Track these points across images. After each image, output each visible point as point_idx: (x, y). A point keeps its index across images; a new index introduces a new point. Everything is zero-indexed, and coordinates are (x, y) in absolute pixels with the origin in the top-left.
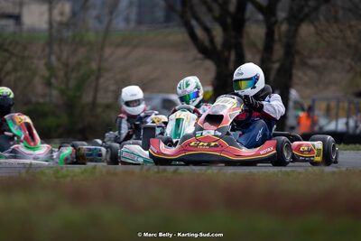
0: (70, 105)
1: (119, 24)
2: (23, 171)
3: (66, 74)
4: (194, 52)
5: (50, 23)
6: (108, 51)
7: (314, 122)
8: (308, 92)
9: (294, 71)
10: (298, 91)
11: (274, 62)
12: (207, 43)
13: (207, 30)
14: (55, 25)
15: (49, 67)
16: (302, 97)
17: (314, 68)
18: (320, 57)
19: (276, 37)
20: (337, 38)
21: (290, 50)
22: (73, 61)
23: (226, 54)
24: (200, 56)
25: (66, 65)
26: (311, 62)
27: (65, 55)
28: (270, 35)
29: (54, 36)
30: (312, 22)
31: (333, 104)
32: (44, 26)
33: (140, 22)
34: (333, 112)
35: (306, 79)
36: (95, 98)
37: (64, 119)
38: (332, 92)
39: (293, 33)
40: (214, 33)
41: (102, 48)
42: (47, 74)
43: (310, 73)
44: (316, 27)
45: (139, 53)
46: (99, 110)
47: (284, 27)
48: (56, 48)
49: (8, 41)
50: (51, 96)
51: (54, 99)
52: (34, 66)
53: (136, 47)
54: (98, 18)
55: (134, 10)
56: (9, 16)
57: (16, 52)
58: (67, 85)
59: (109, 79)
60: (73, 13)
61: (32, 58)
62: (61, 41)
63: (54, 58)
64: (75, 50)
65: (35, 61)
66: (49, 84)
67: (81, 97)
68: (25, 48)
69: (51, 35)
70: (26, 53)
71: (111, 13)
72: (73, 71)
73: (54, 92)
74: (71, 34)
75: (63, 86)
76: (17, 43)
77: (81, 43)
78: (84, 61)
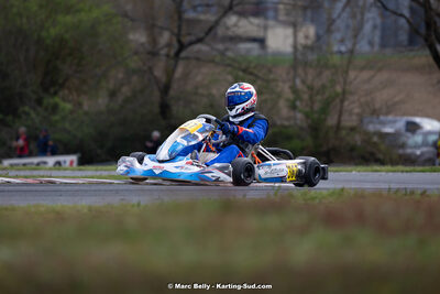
0: (315, 128)
1: (363, 47)
2: (272, 193)
3: (311, 98)
5: (295, 47)
6: (352, 74)
14: (300, 47)
15: (294, 90)
22: (318, 84)
25: (311, 88)
27: (310, 78)
29: (298, 60)
32: (289, 49)
33: (384, 45)
36: (339, 122)
37: (309, 141)
41: (347, 72)
42: (291, 96)
45: (384, 76)
46: (343, 133)
48: (300, 71)
49: (252, 65)
50: (295, 119)
51: (299, 122)
52: (279, 89)
53: (380, 70)
54: (342, 41)
55: (378, 33)
56: (254, 40)
57: (260, 75)
58: (312, 108)
59: (353, 102)
60: (318, 37)
61: (277, 80)
62: (306, 64)
63: (298, 82)
64: (320, 74)
65: (280, 84)
66: (293, 107)
67: (325, 120)
68: (270, 71)
69: (295, 59)
70: (272, 76)
71: (356, 36)
72: (317, 94)
73: (299, 115)
74: (315, 57)
75: (308, 109)
76: (262, 67)
77: (326, 66)
78: (329, 85)
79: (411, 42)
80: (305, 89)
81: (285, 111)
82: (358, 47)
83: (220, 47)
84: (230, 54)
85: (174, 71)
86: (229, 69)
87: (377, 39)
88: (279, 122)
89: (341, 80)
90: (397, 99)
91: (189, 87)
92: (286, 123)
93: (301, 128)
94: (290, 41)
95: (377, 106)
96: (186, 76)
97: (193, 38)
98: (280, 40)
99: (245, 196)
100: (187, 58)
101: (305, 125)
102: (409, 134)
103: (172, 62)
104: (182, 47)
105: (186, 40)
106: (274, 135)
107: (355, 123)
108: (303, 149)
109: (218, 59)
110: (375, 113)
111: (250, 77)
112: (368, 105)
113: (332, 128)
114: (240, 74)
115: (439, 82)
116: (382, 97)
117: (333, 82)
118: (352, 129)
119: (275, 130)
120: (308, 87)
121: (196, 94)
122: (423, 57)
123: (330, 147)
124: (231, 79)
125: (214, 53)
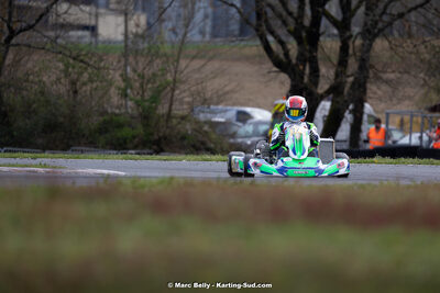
0: (146, 117)
1: (194, 36)
2: (101, 181)
3: (142, 86)
4: (269, 65)
5: (126, 35)
6: (183, 63)
8: (382, 106)
9: (368, 85)
10: (372, 105)
11: (348, 76)
12: (282, 56)
13: (281, 43)
14: (131, 36)
15: (125, 78)
16: (375, 110)
17: (388, 82)
18: (393, 72)
19: (351, 51)
20: (411, 53)
21: (364, 65)
22: (148, 73)
23: (301, 67)
24: (275, 69)
25: (142, 76)
26: (385, 76)
27: (141, 66)
28: (344, 49)
29: (129, 48)
30: (386, 37)
31: (407, 118)
32: (120, 38)
33: (214, 35)
34: (407, 126)
35: (379, 93)
36: (170, 110)
37: (140, 130)
38: (406, 106)
39: (368, 48)
40: (289, 47)
41: (178, 61)
42: (123, 85)
43: (384, 87)
44: (390, 42)
45: (216, 64)
46: (174, 121)
47: (358, 42)
48: (131, 59)
49: (84, 53)
50: (126, 104)
51: (130, 110)
52: (110, 77)
53: (211, 59)
54: (173, 30)
55: (209, 23)
56: (86, 28)
57: (92, 63)
58: (143, 96)
59: (184, 91)
60: (149, 25)
61: (108, 68)
62: (137, 53)
63: (129, 69)
64: (151, 62)
65: (111, 72)
66: (125, 95)
67: (156, 108)
68: (101, 60)
69: (126, 46)
70: (102, 64)
71: (187, 26)
72: (148, 81)
73: (130, 103)
74: (146, 45)
75: (139, 97)
76: (93, 55)
77: (157, 55)
78: (160, 73)
79: (242, 32)
80: (136, 77)
81: (115, 99)
82: (188, 35)
83: (52, 34)
84: (60, 41)
85: (4, 58)
86: (60, 56)
87: (208, 29)
88: (109, 111)
89: (173, 69)
90: (227, 89)
91: (19, 74)
92: (117, 111)
93: (132, 117)
94: (121, 29)
95: (208, 95)
96: (16, 63)
97: (24, 25)
98: (111, 28)
99: (74, 183)
100: (17, 45)
101: (135, 113)
102: (240, 124)
103: (3, 48)
104: (13, 34)
105: (16, 27)
106: (105, 122)
107: (185, 113)
108: (134, 137)
109: (48, 46)
110: (206, 102)
111: (81, 64)
112: (199, 93)
113: (163, 115)
114: (71, 61)
115: (269, 72)
116: (212, 86)
117: (164, 71)
118: (183, 118)
119: (106, 117)
120: (139, 76)
121: (27, 81)
122: (254, 47)
123: (161, 134)
124: (61, 65)
125: (45, 40)
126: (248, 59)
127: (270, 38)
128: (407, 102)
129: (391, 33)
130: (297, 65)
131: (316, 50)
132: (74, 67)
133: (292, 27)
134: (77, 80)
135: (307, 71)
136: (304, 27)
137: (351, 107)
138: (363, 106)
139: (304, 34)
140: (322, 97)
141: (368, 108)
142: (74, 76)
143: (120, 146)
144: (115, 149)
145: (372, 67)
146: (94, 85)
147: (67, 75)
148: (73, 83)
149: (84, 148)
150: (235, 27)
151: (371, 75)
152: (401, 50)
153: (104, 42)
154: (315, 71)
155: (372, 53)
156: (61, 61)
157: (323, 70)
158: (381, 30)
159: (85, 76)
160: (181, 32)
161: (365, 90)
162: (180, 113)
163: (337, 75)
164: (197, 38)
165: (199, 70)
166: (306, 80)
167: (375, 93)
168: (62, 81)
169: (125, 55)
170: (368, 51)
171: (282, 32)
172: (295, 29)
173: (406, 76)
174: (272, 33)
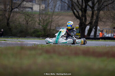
0: (44, 29)
1: (56, 10)
2: (33, 45)
3: (43, 22)
4: (74, 17)
6: (54, 17)
7: (103, 35)
8: (102, 27)
9: (99, 22)
10: (99, 27)
11: (94, 20)
12: (78, 15)
13: (78, 12)
14: (41, 10)
15: (39, 20)
16: (100, 28)
17: (103, 21)
18: (105, 19)
19: (94, 14)
20: (109, 14)
21: (98, 17)
22: (45, 19)
23: (82, 18)
24: (76, 18)
25: (44, 20)
26: (103, 20)
27: (43, 17)
28: (93, 13)
29: (41, 13)
31: (108, 30)
32: (38, 10)
33: (61, 10)
34: (108, 32)
35: (101, 24)
36: (50, 28)
37: (43, 33)
39: (98, 13)
40: (79, 13)
41: (52, 16)
42: (39, 22)
43: (102, 23)
44: (104, 12)
45: (61, 17)
46: (51, 31)
47: (96, 12)
48: (41, 16)
49: (30, 14)
50: (40, 27)
51: (40, 28)
52: (36, 20)
53: (60, 16)
54: (51, 9)
55: (60, 7)
56: (30, 8)
57: (31, 16)
58: (44, 24)
59: (54, 23)
60: (46, 7)
61: (35, 18)
62: (42, 14)
63: (40, 18)
64: (46, 16)
65: (36, 19)
66: (39, 24)
67: (47, 27)
68: (34, 16)
69: (40, 12)
70: (34, 17)
71: (55, 8)
72: (45, 21)
73: (41, 26)
74: (45, 12)
75: (43, 25)
76: (32, 14)
77: (47, 15)
78: (48, 19)
79: (68, 9)
80: (42, 20)
81: (37, 25)
82: (55, 10)
83: (22, 9)
84: (24, 11)
85: (10, 15)
86: (24, 15)
87: (60, 8)
88: (36, 28)
89: (51, 18)
90: (64, 23)
91: (14, 19)
92: (37, 28)
93: (41, 30)
94: (39, 8)
95: (60, 24)
96: (13, 16)
97: (15, 7)
98: (36, 8)
99: (27, 46)
100: (13, 12)
101: (42, 29)
103: (10, 13)
104: (12, 9)
105: (13, 7)
106: (34, 31)
107: (54, 28)
108: (41, 34)
109: (21, 12)
110: (59, 26)
111: (29, 17)
112: (57, 24)
113: (49, 29)
114: (26, 16)
115: (75, 19)
116: (61, 22)
117: (49, 18)
118: (53, 30)
119: (35, 30)
120: (43, 19)
121: (16, 21)
122: (71, 13)
123: (48, 34)
124: (24, 17)
125: (20, 11)
126: (70, 16)
127: (75, 11)
128: (108, 26)
129: (104, 10)
130: (81, 17)
131: (86, 14)
132: (27, 17)
133: (80, 8)
134: (28, 20)
135: (84, 18)
136: (83, 8)
137: (94, 27)
138: (97, 27)
139: (83, 10)
140: (87, 25)
141: (98, 28)
142: (27, 20)
143: (38, 36)
144: (37, 37)
145: (99, 18)
146: (32, 22)
147: (25, 19)
148: (27, 21)
149: (29, 37)
150: (66, 8)
151: (99, 20)
152: (106, 14)
153: (34, 11)
154: (86, 19)
155: (100, 15)
156: (24, 16)
157: (88, 18)
158: (102, 9)
159: (30, 20)
160: (53, 9)
161: (98, 23)
162: (53, 29)
163: (91, 20)
164: (57, 10)
165: (57, 18)
166: (83, 21)
167: (100, 24)
168: (24, 21)
169: (40, 14)
170: (99, 14)
171: (78, 9)
172: (81, 9)
173: (108, 20)
174: (75, 9)
